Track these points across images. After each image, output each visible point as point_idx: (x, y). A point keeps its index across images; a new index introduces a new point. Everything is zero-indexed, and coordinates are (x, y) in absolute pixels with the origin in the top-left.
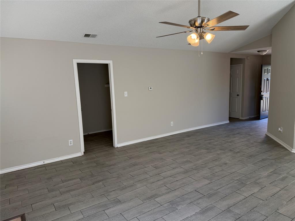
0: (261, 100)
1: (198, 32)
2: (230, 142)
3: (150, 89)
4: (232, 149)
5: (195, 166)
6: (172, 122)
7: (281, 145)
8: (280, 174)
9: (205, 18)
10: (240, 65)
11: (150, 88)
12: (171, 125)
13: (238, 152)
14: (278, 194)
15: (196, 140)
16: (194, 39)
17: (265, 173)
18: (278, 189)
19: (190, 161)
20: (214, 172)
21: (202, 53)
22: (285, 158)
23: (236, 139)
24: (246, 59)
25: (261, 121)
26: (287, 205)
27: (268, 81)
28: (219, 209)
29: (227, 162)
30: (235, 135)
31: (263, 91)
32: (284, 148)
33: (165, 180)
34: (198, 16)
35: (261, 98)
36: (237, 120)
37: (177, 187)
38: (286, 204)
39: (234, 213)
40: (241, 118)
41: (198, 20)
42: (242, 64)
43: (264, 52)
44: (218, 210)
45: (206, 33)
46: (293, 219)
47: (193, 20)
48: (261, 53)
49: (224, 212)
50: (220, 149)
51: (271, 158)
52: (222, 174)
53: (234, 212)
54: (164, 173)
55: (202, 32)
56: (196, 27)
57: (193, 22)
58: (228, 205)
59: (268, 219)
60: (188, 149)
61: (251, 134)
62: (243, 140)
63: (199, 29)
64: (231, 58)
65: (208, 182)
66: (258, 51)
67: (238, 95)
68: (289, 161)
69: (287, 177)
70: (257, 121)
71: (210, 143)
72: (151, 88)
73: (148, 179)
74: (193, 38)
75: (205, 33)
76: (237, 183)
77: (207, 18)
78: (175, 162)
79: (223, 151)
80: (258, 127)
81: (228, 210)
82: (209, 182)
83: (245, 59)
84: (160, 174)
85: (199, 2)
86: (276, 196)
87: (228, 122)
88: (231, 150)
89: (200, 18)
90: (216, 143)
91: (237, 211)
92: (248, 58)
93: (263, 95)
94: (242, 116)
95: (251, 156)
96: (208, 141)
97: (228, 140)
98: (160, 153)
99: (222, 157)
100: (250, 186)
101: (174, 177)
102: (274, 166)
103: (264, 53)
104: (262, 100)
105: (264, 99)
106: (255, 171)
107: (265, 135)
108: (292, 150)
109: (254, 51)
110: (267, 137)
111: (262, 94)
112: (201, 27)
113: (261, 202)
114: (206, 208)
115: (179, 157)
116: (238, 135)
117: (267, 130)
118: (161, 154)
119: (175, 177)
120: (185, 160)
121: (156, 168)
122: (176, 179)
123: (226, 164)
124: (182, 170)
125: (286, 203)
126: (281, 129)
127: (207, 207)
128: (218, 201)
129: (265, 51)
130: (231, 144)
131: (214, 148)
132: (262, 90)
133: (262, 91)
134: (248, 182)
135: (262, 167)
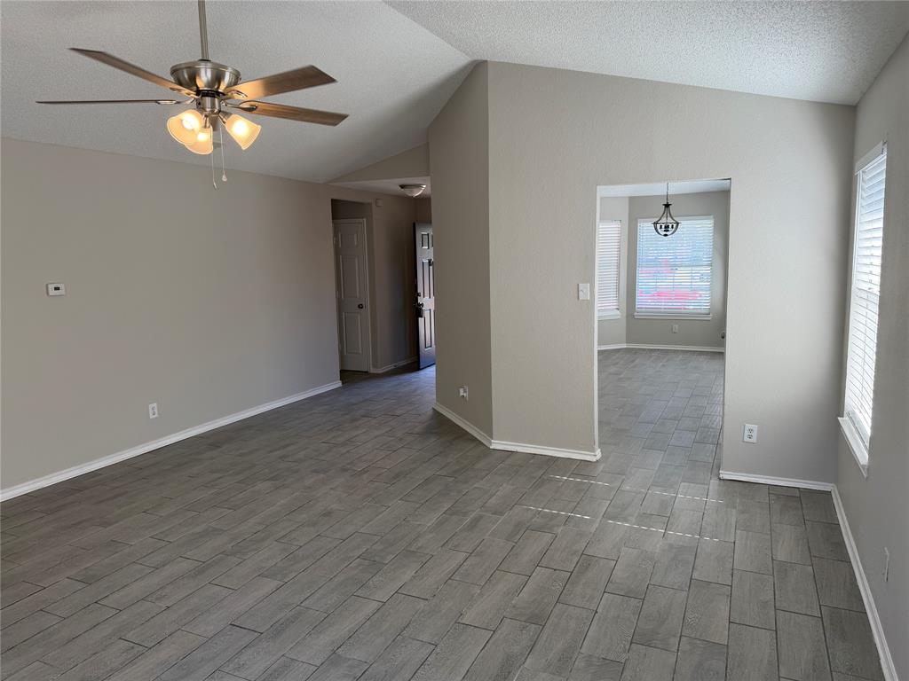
0: (420, 319)
1: (204, 109)
2: (343, 444)
3: (52, 292)
4: (348, 464)
5: (232, 544)
6: (155, 405)
7: (467, 433)
8: (465, 514)
9: (226, 67)
10: (361, 220)
11: (51, 287)
12: (152, 417)
13: (364, 471)
14: (461, 570)
15: (241, 455)
16: (193, 130)
17: (432, 519)
18: (462, 556)
19: (215, 530)
20: (294, 548)
21: (224, 178)
22: (478, 466)
23: (359, 432)
24: (374, 205)
25: (422, 373)
26: (481, 595)
27: (431, 267)
28: (305, 665)
29: (333, 506)
30: (357, 420)
31: (422, 294)
32: (476, 439)
33: (124, 616)
34: (201, 58)
35: (418, 312)
36: (364, 376)
37: (168, 632)
38: (479, 594)
39: (350, 662)
40: (373, 371)
41: (203, 72)
42: (365, 220)
43: (415, 190)
44: (302, 669)
45: (231, 114)
46: (494, 631)
47: (187, 68)
48: (407, 192)
49: (321, 668)
50: (316, 471)
51: (445, 473)
52: (318, 550)
53: (349, 659)
54: (116, 596)
55: (220, 111)
56: (198, 92)
57: (186, 76)
58: (333, 642)
59: (438, 650)
60: (213, 491)
61: (399, 412)
62: (377, 433)
63: (208, 100)
64: (332, 200)
65: (274, 584)
66: (402, 187)
67: (360, 307)
68: (484, 474)
69: (481, 517)
70: (413, 375)
71: (283, 457)
72: (57, 289)
73: (51, 629)
74: (190, 127)
75: (227, 114)
76: (359, 565)
77: (230, 70)
78: (163, 543)
79: (322, 475)
80: (415, 390)
81: (334, 659)
82: (276, 583)
83: (370, 204)
84: (105, 602)
85: (202, 6)
86: (457, 579)
87: (339, 384)
88: (344, 470)
89: (209, 65)
90: (302, 454)
91: (358, 655)
92: (380, 203)
93: (422, 305)
94: (375, 366)
95: (397, 476)
96: (278, 452)
97: (339, 439)
98: (106, 524)
99: (319, 495)
100: (393, 567)
101: (157, 599)
102: (452, 494)
103: (417, 193)
104: (421, 317)
105: (426, 314)
106: (409, 519)
107: (430, 412)
108: (491, 443)
109: (392, 185)
110: (437, 415)
111: (420, 300)
112: (214, 94)
113: (422, 604)
114: (266, 675)
115: (180, 524)
116: (366, 419)
117: (435, 397)
118: (110, 525)
119: (160, 598)
120: (198, 529)
121: (87, 581)
122: (163, 604)
123: (328, 514)
124: (185, 566)
125: (479, 592)
126: (465, 392)
127: (269, 672)
128: (304, 639)
129: (419, 186)
130: (345, 451)
131: (297, 471)
132: (420, 290)
133: (419, 295)
134: (388, 557)
135: (422, 502)
